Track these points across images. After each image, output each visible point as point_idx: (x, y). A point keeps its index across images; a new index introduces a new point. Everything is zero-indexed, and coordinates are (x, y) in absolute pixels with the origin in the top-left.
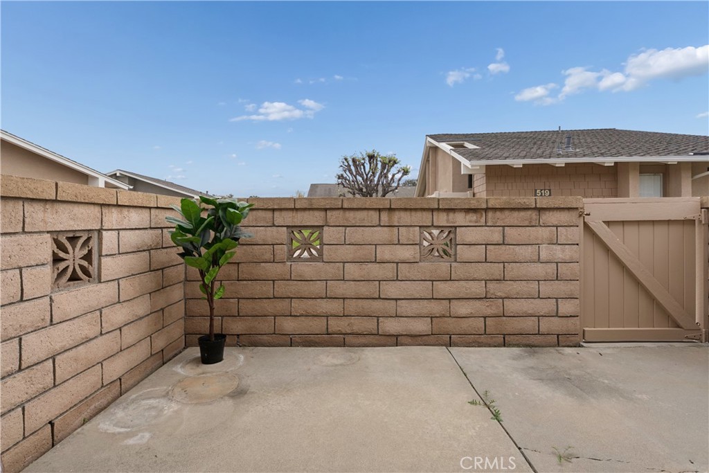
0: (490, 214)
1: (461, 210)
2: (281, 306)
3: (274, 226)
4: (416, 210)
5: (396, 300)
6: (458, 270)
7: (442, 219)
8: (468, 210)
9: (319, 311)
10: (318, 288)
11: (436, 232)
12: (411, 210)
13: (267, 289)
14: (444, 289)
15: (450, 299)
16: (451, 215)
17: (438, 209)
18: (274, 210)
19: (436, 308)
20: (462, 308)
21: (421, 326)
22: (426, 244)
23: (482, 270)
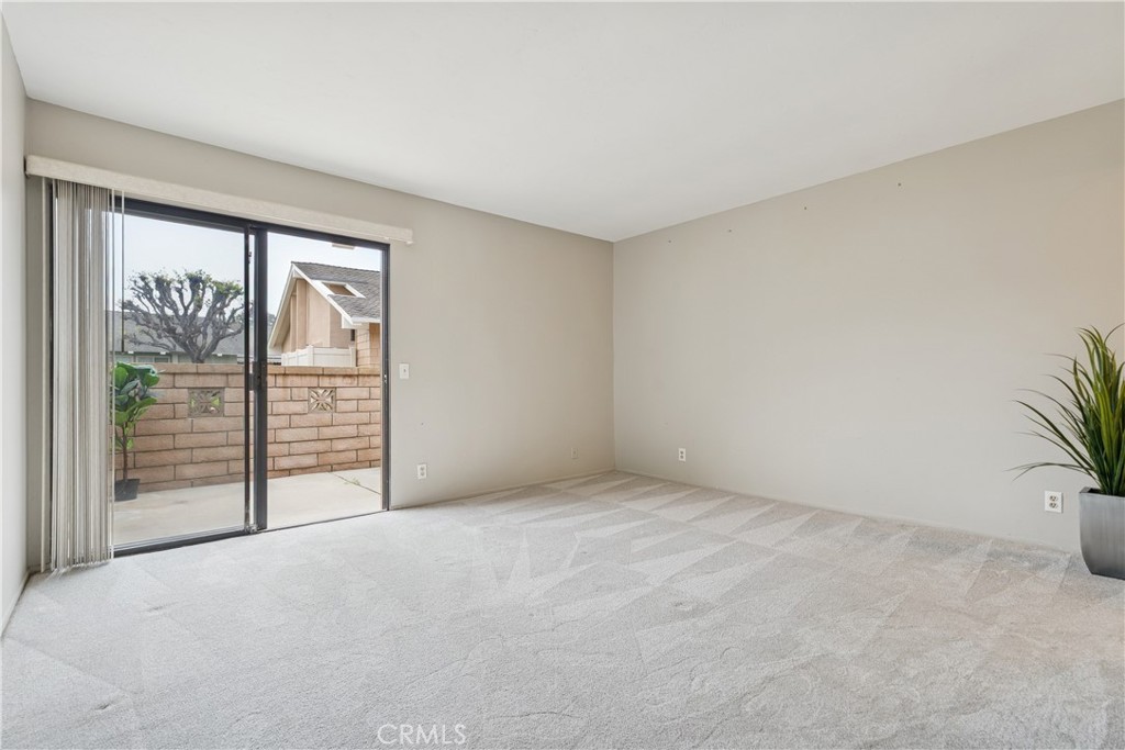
0: (361, 378)
1: (340, 375)
2: (181, 455)
3: (174, 387)
4: (305, 375)
5: (289, 442)
6: (338, 418)
7: (325, 382)
8: (345, 376)
9: (220, 457)
10: (221, 438)
11: (321, 391)
12: (301, 375)
13: (168, 442)
14: (327, 432)
15: (331, 439)
16: (333, 379)
17: (323, 375)
18: (174, 374)
19: (320, 446)
20: (340, 445)
21: (310, 461)
22: (312, 400)
23: (356, 417)
